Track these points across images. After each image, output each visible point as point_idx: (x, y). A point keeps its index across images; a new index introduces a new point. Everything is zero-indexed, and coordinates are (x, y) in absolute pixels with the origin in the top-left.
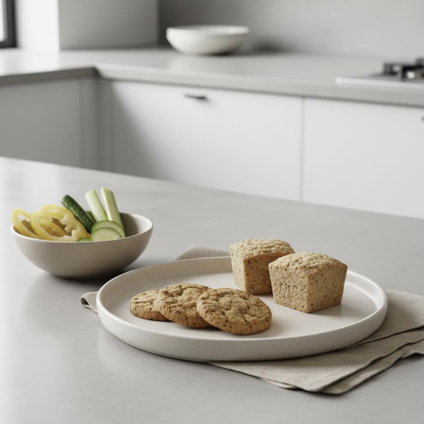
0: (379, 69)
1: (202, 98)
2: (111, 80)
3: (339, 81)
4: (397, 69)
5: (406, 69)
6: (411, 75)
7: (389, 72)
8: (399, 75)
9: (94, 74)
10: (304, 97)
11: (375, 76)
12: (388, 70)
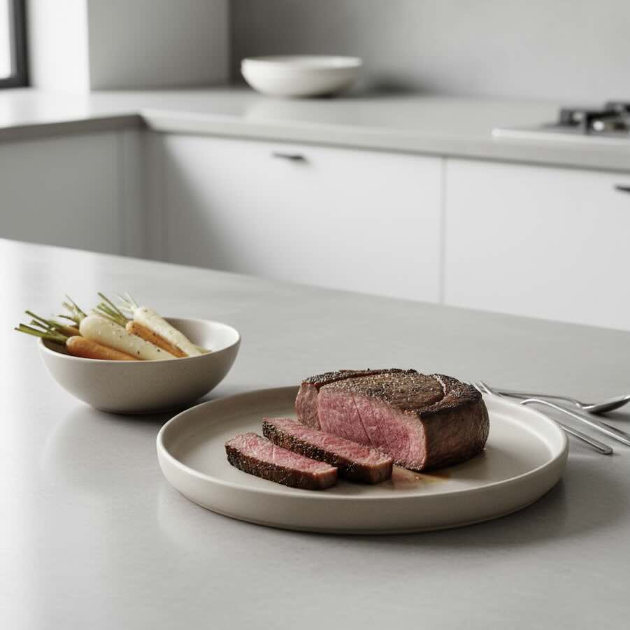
0: (554, 117)
1: (297, 158)
2: (163, 134)
3: (497, 134)
4: (579, 117)
5: (592, 117)
6: (599, 125)
7: (568, 121)
8: (582, 126)
9: (138, 124)
10: (445, 156)
11: (547, 127)
12: (566, 118)
